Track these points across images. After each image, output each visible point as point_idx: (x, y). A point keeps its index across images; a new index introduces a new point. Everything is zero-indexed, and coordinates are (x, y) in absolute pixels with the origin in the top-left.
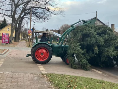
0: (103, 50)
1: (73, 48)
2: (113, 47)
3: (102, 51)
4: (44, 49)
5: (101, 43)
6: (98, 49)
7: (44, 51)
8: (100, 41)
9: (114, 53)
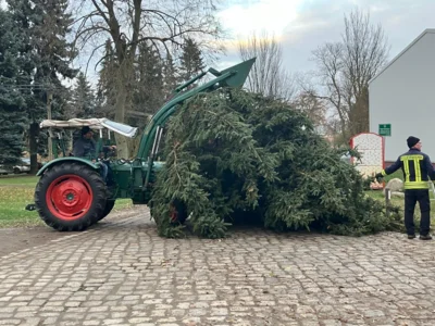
0: (272, 196)
1: (177, 181)
2: (302, 196)
3: (269, 196)
4: (77, 179)
5: (269, 174)
6: (259, 193)
7: (77, 186)
8: (266, 167)
9: (302, 216)
